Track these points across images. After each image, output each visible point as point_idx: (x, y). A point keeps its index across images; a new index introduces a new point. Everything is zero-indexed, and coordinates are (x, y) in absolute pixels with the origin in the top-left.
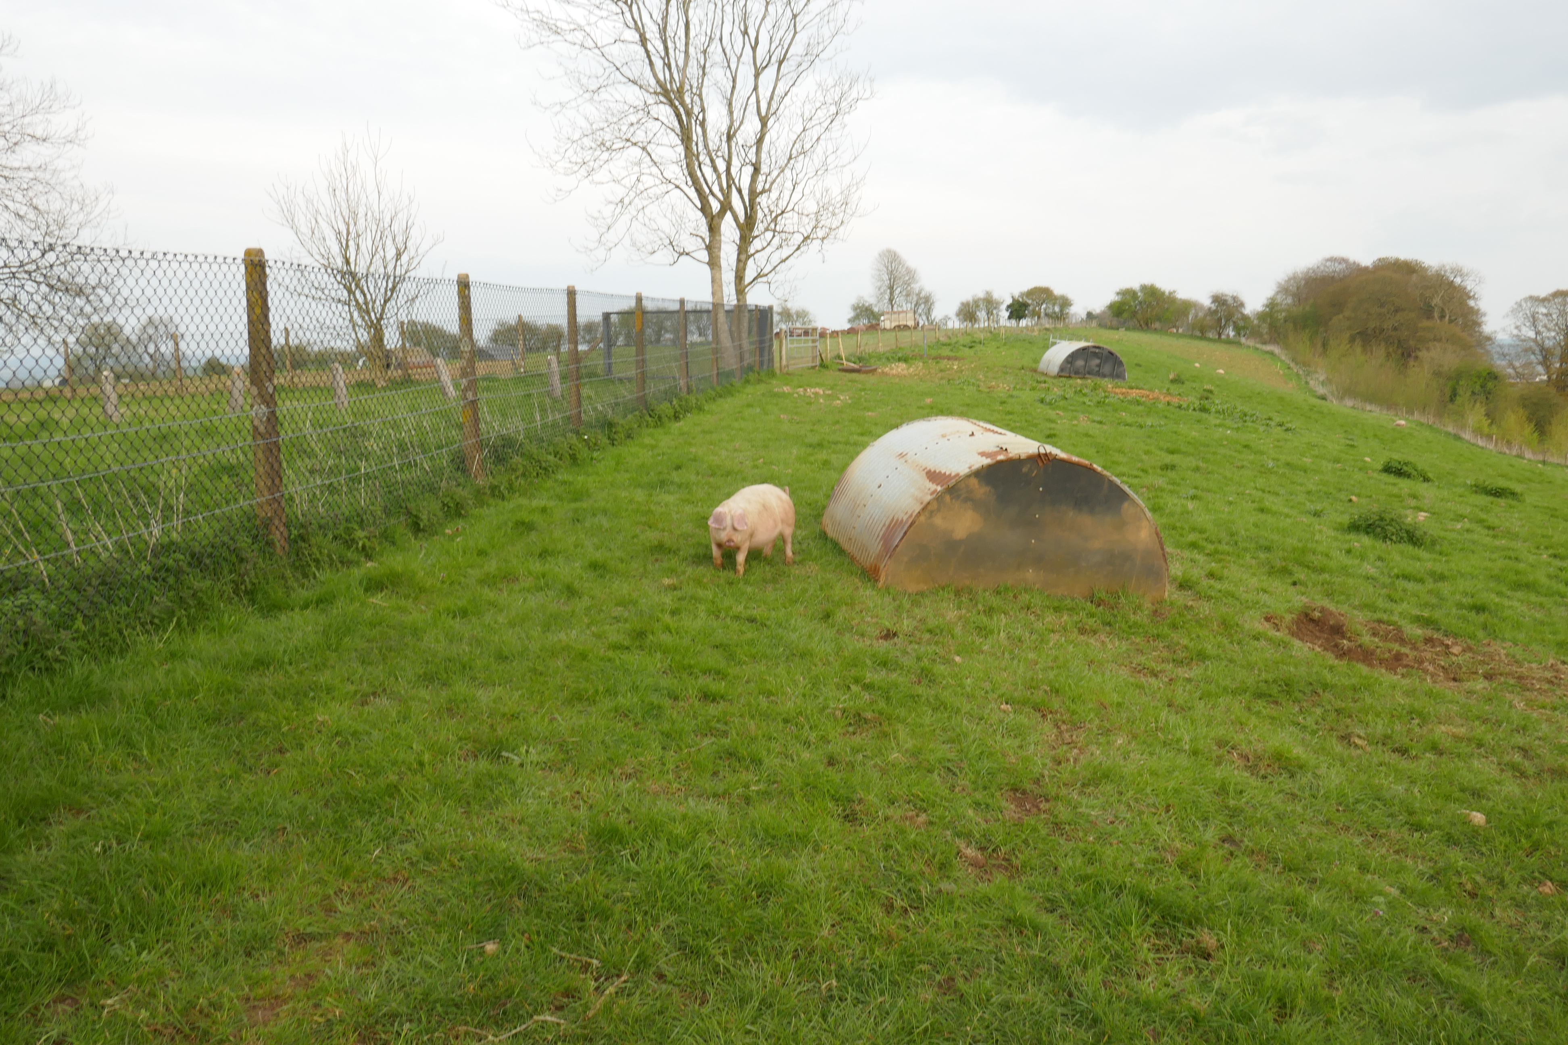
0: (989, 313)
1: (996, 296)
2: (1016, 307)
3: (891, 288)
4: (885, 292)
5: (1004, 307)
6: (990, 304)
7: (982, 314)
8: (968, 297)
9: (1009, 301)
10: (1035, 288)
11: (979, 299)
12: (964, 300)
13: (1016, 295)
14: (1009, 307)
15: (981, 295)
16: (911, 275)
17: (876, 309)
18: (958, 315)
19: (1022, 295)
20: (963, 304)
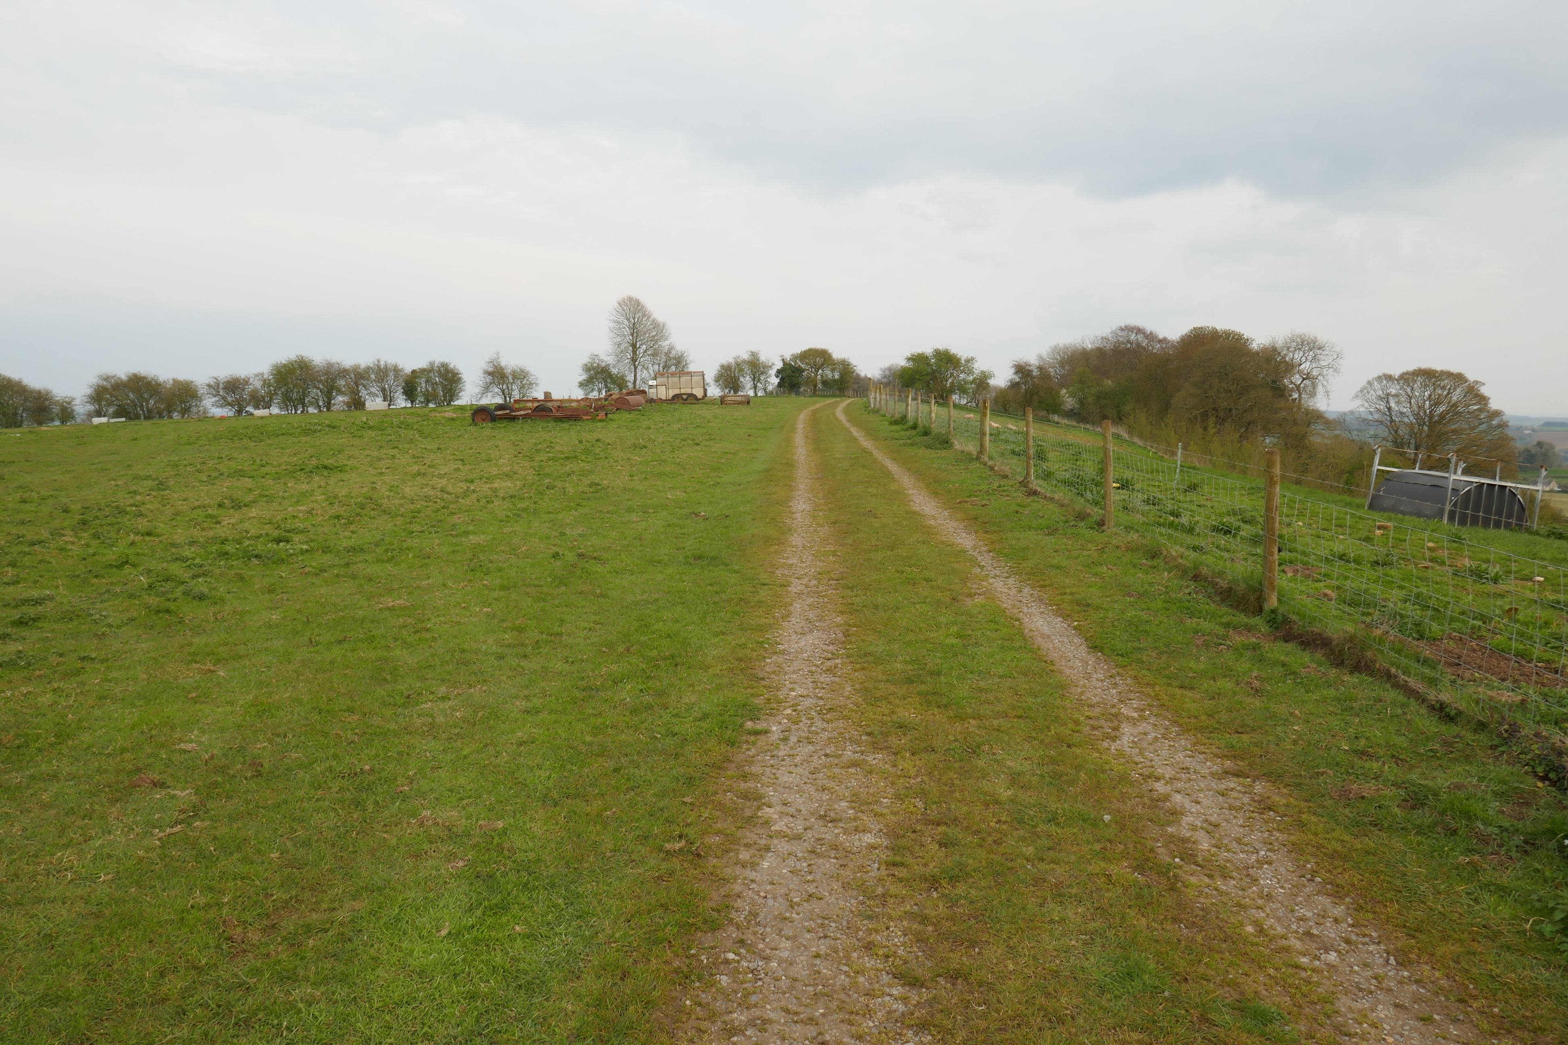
0: (755, 379)
1: (763, 358)
2: (789, 372)
3: (634, 345)
4: (626, 350)
5: (773, 372)
6: (756, 367)
7: (746, 381)
8: (728, 358)
9: (779, 365)
10: (810, 350)
11: (744, 361)
12: (725, 362)
13: (788, 358)
14: (779, 372)
15: (745, 356)
16: (659, 330)
17: (615, 371)
18: (717, 380)
19: (795, 357)
20: (722, 366)
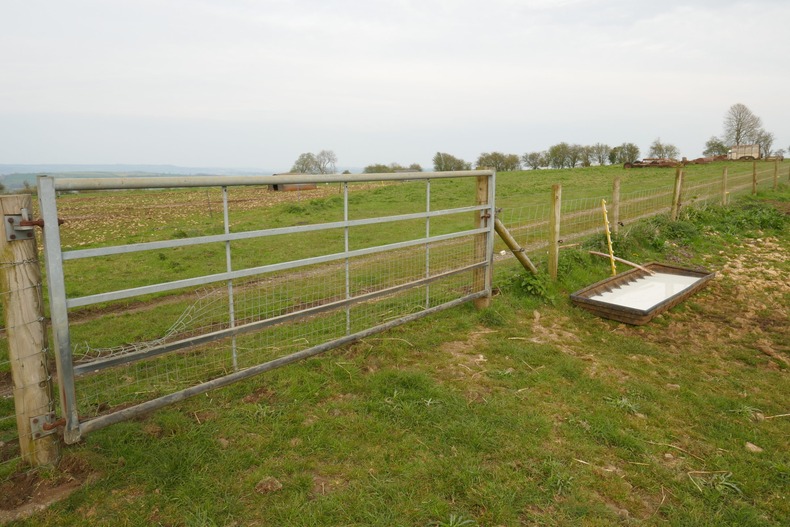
3: (739, 131)
4: (733, 134)
16: (755, 121)
17: (725, 145)
